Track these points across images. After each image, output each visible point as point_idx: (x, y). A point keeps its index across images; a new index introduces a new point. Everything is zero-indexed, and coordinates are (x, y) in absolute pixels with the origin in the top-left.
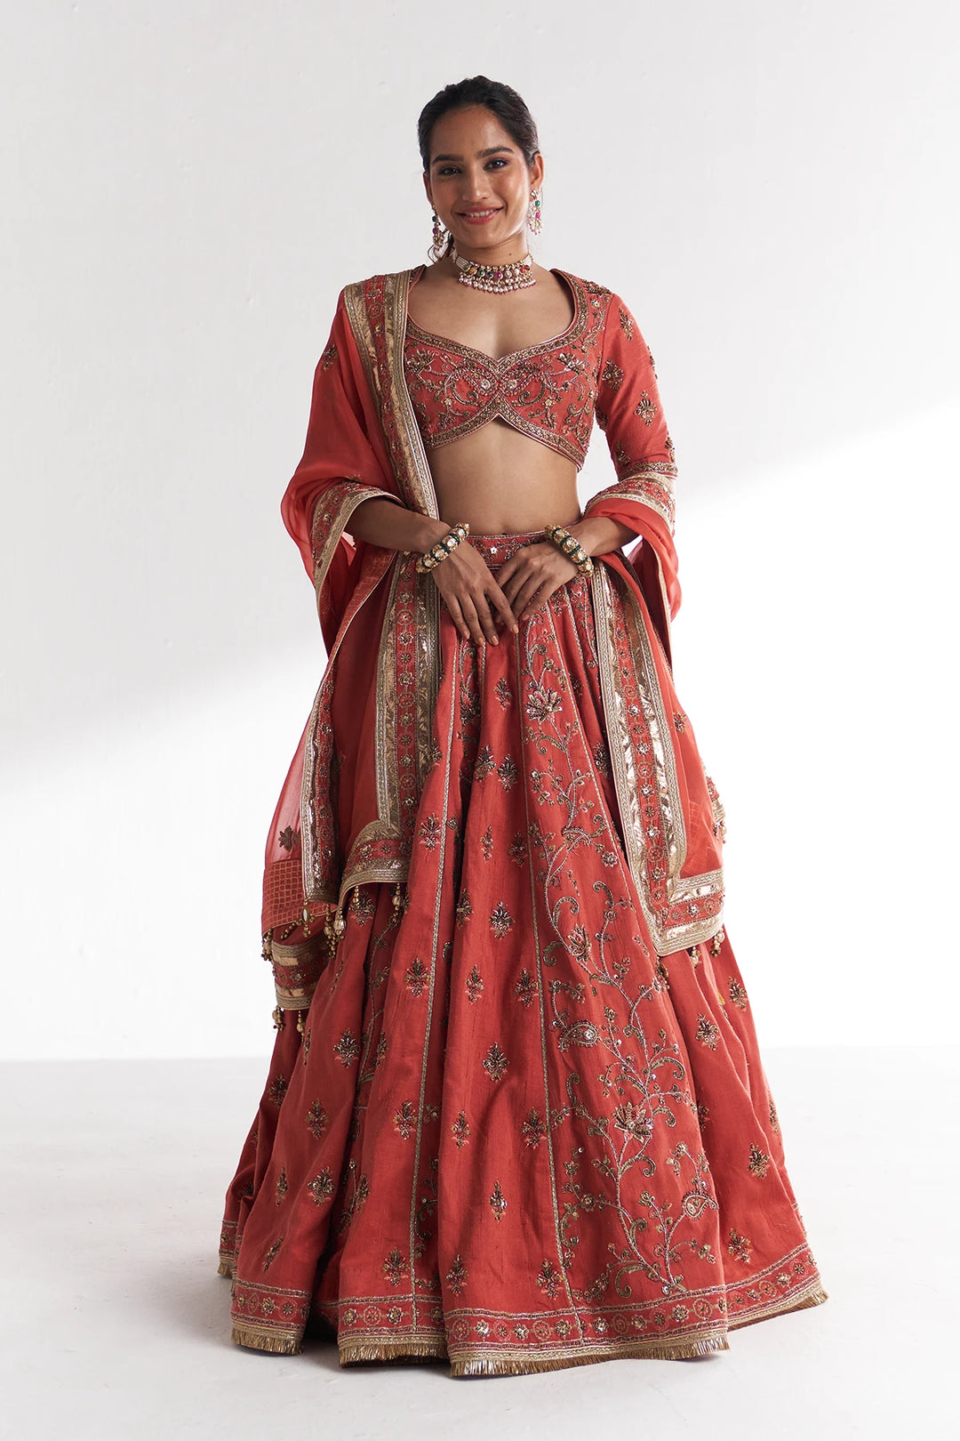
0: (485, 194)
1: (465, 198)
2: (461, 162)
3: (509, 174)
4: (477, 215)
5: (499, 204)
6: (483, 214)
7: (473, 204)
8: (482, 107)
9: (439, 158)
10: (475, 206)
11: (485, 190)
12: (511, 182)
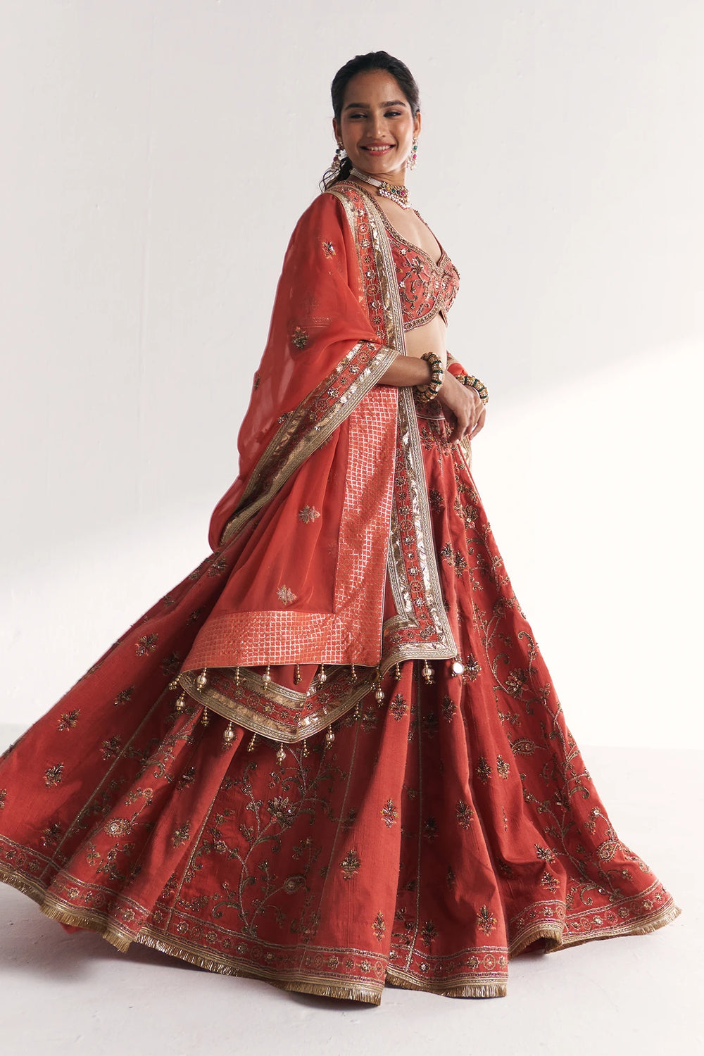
0: (384, 134)
1: (369, 135)
2: (367, 109)
3: (401, 121)
4: (376, 149)
5: (393, 142)
6: (380, 148)
7: (375, 139)
8: (385, 71)
9: (351, 106)
10: (376, 142)
11: (384, 130)
12: (402, 128)
